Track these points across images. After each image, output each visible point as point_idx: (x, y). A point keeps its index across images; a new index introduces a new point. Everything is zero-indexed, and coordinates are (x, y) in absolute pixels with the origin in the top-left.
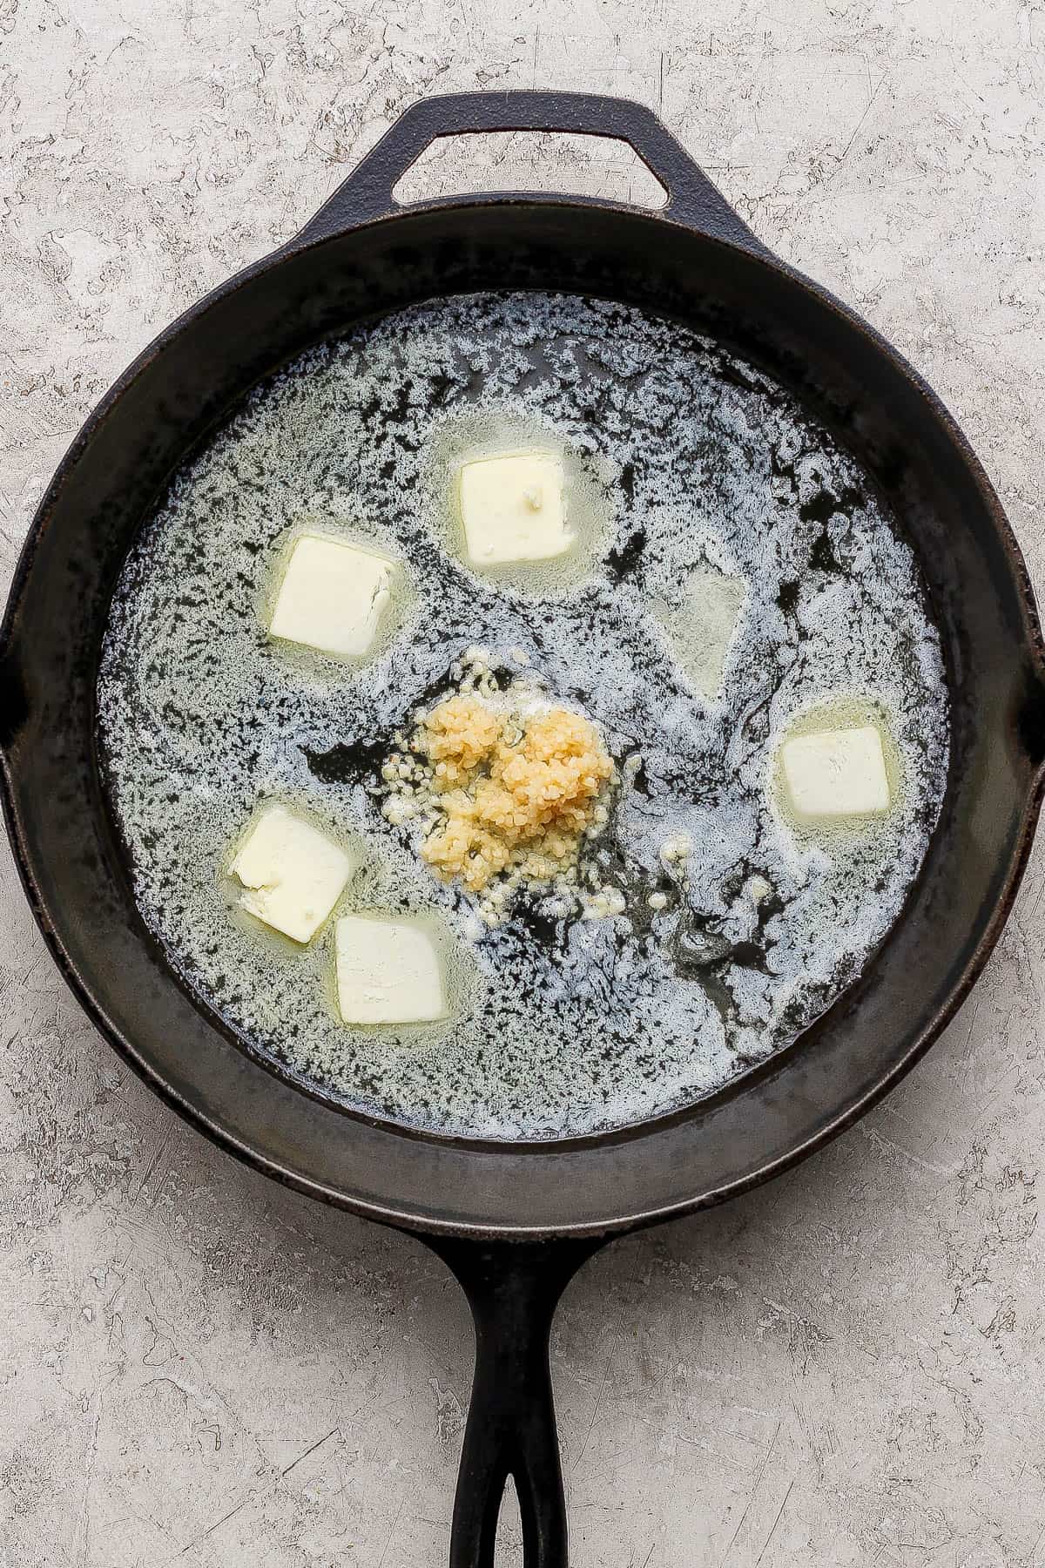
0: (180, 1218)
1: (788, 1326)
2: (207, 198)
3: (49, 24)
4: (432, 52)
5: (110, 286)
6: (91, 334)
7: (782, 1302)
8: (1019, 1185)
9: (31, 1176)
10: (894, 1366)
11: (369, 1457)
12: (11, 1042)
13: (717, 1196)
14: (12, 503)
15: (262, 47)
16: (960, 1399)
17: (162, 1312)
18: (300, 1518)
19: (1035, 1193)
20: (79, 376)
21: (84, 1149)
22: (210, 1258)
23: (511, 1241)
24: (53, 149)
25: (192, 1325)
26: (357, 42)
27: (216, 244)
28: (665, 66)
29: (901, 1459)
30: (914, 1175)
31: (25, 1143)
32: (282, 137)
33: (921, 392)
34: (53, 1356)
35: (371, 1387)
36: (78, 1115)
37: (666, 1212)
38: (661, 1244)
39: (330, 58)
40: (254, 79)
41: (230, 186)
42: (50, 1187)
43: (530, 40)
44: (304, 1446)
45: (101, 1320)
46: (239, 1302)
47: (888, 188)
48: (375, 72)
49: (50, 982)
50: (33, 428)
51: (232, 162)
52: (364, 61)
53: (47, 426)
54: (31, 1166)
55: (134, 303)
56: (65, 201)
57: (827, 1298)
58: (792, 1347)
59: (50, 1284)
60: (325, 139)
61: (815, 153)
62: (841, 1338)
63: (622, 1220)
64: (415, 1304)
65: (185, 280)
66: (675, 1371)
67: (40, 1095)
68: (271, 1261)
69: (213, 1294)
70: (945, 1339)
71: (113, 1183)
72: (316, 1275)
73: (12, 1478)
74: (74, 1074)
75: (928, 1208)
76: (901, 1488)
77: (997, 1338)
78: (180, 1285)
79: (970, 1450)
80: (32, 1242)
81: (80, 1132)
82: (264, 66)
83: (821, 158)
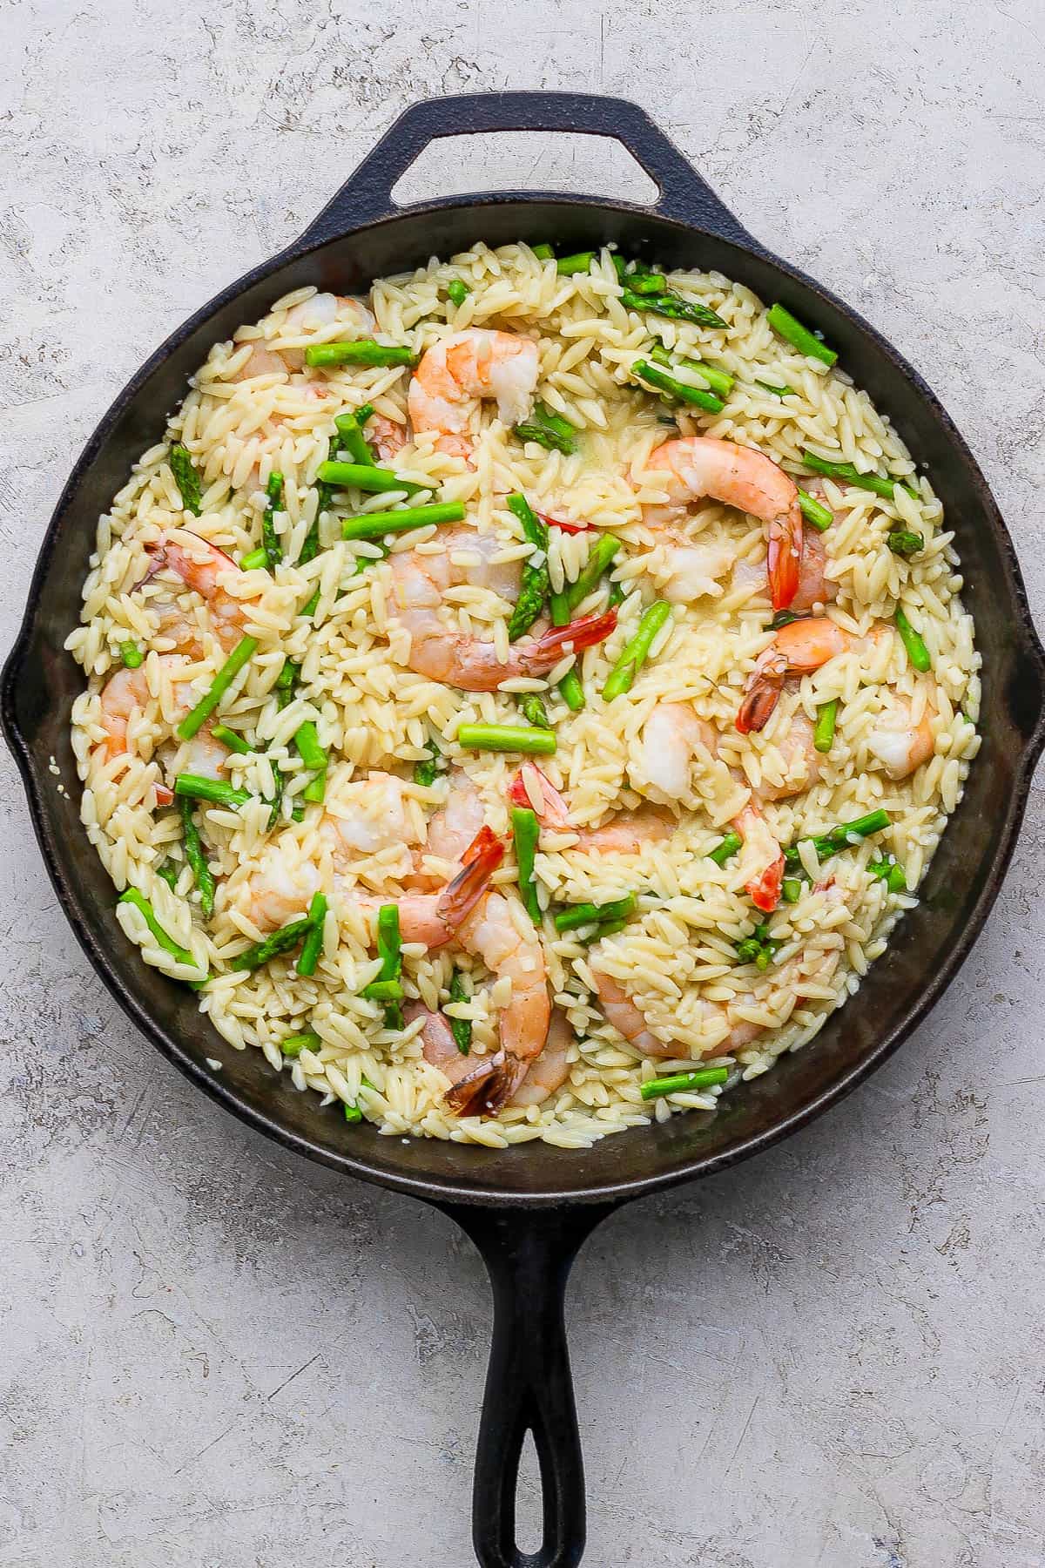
0: (163, 1157)
1: (750, 1248)
2: (163, 168)
4: (379, 19)
5: (71, 257)
6: (54, 306)
7: (744, 1225)
8: (971, 1108)
9: (19, 1119)
10: (853, 1284)
11: (350, 1380)
13: (722, 1161)
15: (213, 19)
16: (918, 1315)
17: (149, 1246)
18: (286, 1441)
19: (986, 1115)
20: (43, 347)
21: (70, 1093)
22: (193, 1194)
23: (526, 1208)
24: (10, 125)
25: (178, 1258)
26: (303, 11)
27: (173, 213)
29: (863, 1373)
30: (871, 1101)
31: (13, 1089)
32: (235, 106)
34: (45, 1292)
35: (351, 1313)
36: (62, 1060)
39: (278, 28)
40: (204, 51)
41: (183, 158)
42: (39, 1129)
44: (289, 1371)
45: (91, 1254)
46: (223, 1236)
47: (826, 142)
48: (322, 41)
51: (186, 133)
52: (312, 30)
53: (14, 396)
54: (20, 1110)
55: (95, 274)
56: (24, 176)
57: (787, 1220)
58: (755, 1268)
59: (41, 1221)
60: (277, 107)
61: (754, 109)
62: (801, 1259)
65: (143, 251)
66: (642, 1293)
67: (26, 1042)
68: (253, 1196)
69: (197, 1229)
70: (902, 1257)
71: (98, 1125)
72: (295, 1209)
73: (11, 1407)
74: (58, 1020)
75: (883, 1132)
76: (862, 1400)
77: (952, 1255)
78: (165, 1221)
79: (929, 1362)
80: (23, 1182)
81: (65, 1077)
82: (214, 38)
83: (760, 114)
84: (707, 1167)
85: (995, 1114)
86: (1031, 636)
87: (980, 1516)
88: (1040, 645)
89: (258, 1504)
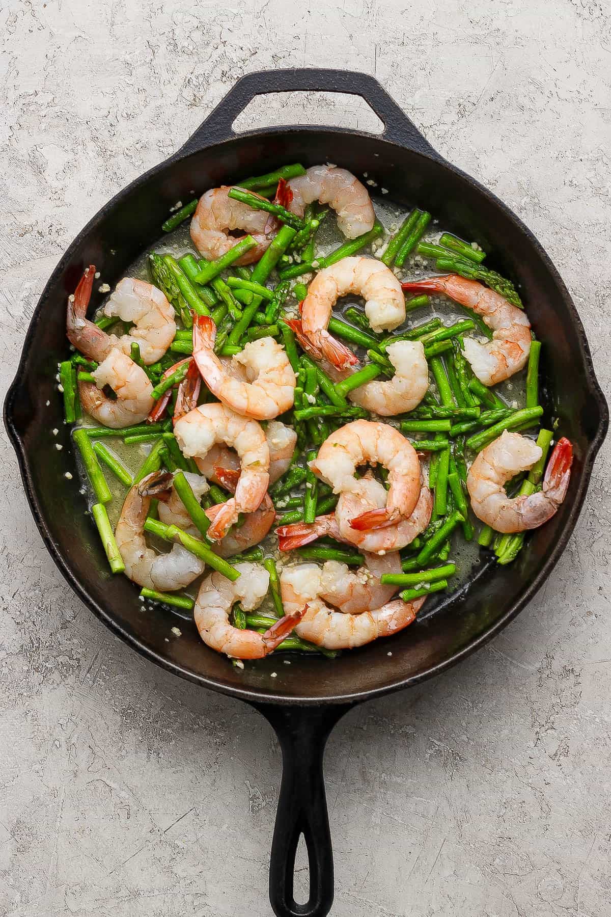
0: (107, 692)
1: (443, 753)
2: (123, 126)
3: (34, 29)
4: (248, 44)
5: (68, 175)
6: (58, 202)
7: (440, 740)
8: (572, 676)
9: (26, 668)
10: (501, 775)
11: (211, 823)
12: (15, 594)
13: (415, 680)
14: (15, 296)
15: (153, 41)
16: (538, 794)
17: (98, 743)
18: (174, 857)
19: (579, 681)
20: (51, 226)
21: (55, 654)
22: (124, 713)
23: (301, 706)
24: (36, 99)
25: (114, 750)
26: (206, 38)
27: (127, 152)
28: (378, 51)
29: (505, 827)
30: (514, 670)
31: (22, 650)
32: (164, 92)
33: (526, 235)
34: (37, 767)
35: (213, 785)
36: (51, 635)
37: (386, 689)
38: (373, 708)
39: (191, 48)
40: (148, 60)
41: (134, 120)
42: (36, 674)
43: (302, 37)
44: (176, 817)
45: (64, 747)
46: (140, 738)
47: (502, 120)
48: (215, 56)
49: (36, 562)
50: (26, 254)
51: (136, 106)
52: (210, 49)
53: (34, 254)
54: (26, 662)
55: (82, 185)
56: (43, 128)
57: (464, 738)
58: (445, 765)
59: (36, 727)
60: (188, 93)
61: (461, 101)
62: (472, 760)
63: (362, 694)
64: (236, 741)
65: (110, 173)
66: (380, 777)
67: (30, 624)
68: (158, 716)
69: (126, 734)
70: (530, 760)
71: (71, 672)
72: (182, 723)
73: (16, 833)
74: (49, 612)
75: (521, 688)
76: (505, 842)
77: (558, 760)
78: (108, 728)
79: (544, 822)
80: (26, 704)
81: (53, 644)
82: (154, 52)
83: (465, 103)
84: (406, 684)
85: (585, 680)
86: (594, 382)
87: (571, 910)
88: (599, 387)
89: (156, 893)
